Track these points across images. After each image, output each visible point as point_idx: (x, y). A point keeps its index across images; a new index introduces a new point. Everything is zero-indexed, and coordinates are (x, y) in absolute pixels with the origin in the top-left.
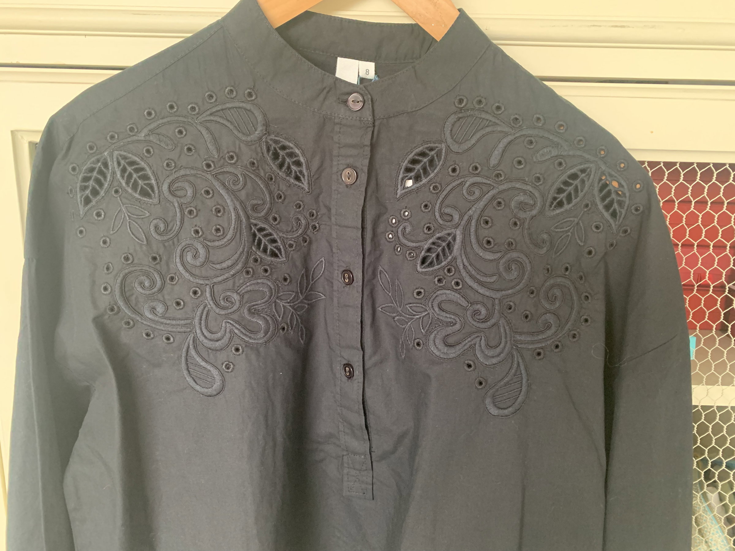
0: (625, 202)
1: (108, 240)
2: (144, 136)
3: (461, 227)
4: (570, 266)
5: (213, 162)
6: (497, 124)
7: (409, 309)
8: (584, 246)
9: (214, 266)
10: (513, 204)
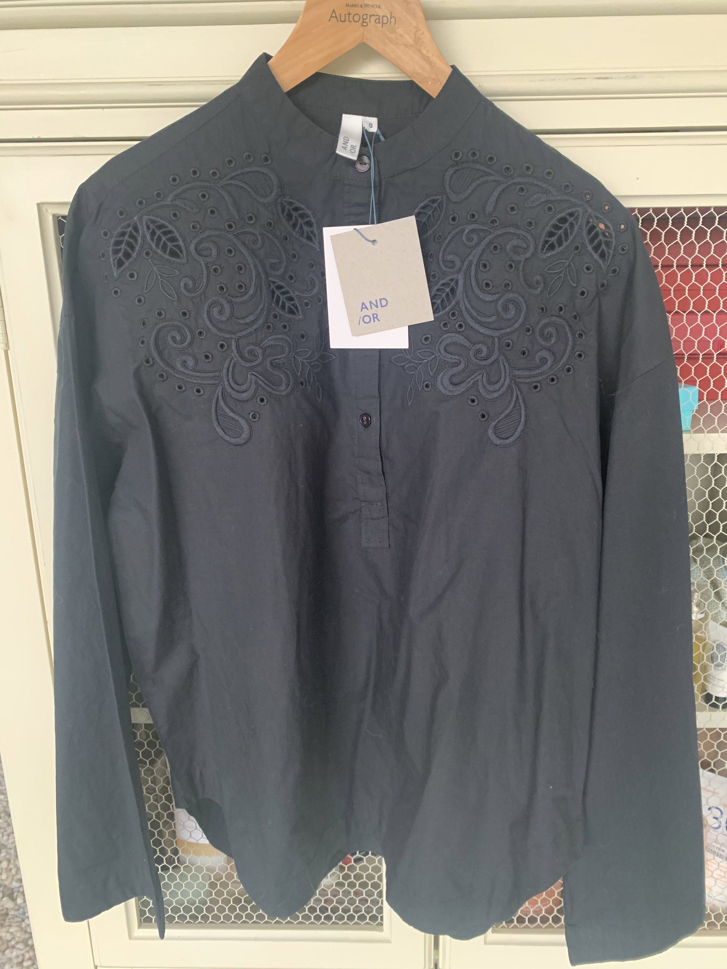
0: (612, 243)
1: (142, 298)
2: (171, 200)
3: (462, 273)
4: (564, 306)
5: (234, 223)
6: (490, 174)
7: (418, 354)
8: (577, 286)
9: (238, 320)
10: (508, 247)
